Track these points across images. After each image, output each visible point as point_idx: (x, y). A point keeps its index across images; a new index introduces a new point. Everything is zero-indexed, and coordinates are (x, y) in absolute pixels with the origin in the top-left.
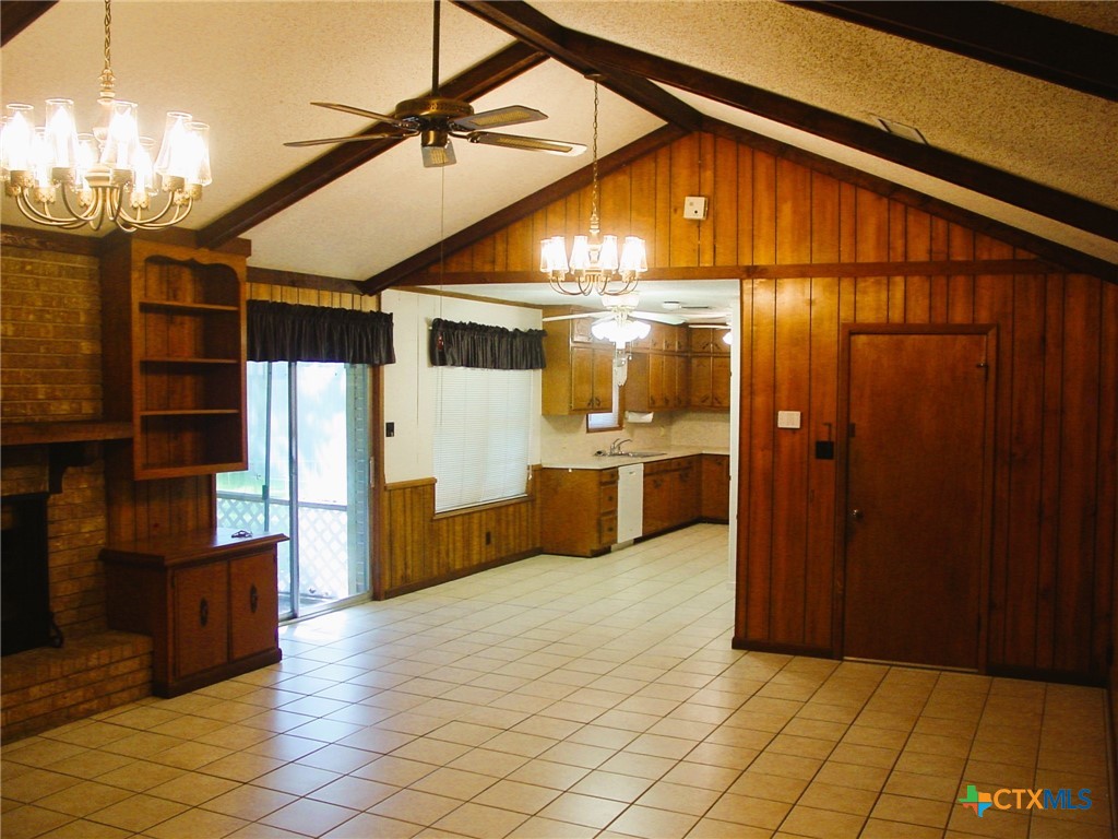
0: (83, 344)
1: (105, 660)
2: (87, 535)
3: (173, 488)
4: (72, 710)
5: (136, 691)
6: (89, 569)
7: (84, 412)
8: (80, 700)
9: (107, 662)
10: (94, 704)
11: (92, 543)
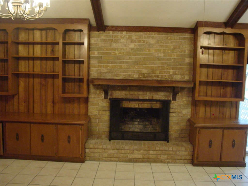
0: (187, 59)
1: (174, 149)
2: (184, 114)
3: (222, 104)
4: (163, 160)
5: (186, 161)
6: (184, 123)
7: (186, 78)
8: (166, 158)
9: (175, 150)
10: (171, 160)
11: (186, 116)
